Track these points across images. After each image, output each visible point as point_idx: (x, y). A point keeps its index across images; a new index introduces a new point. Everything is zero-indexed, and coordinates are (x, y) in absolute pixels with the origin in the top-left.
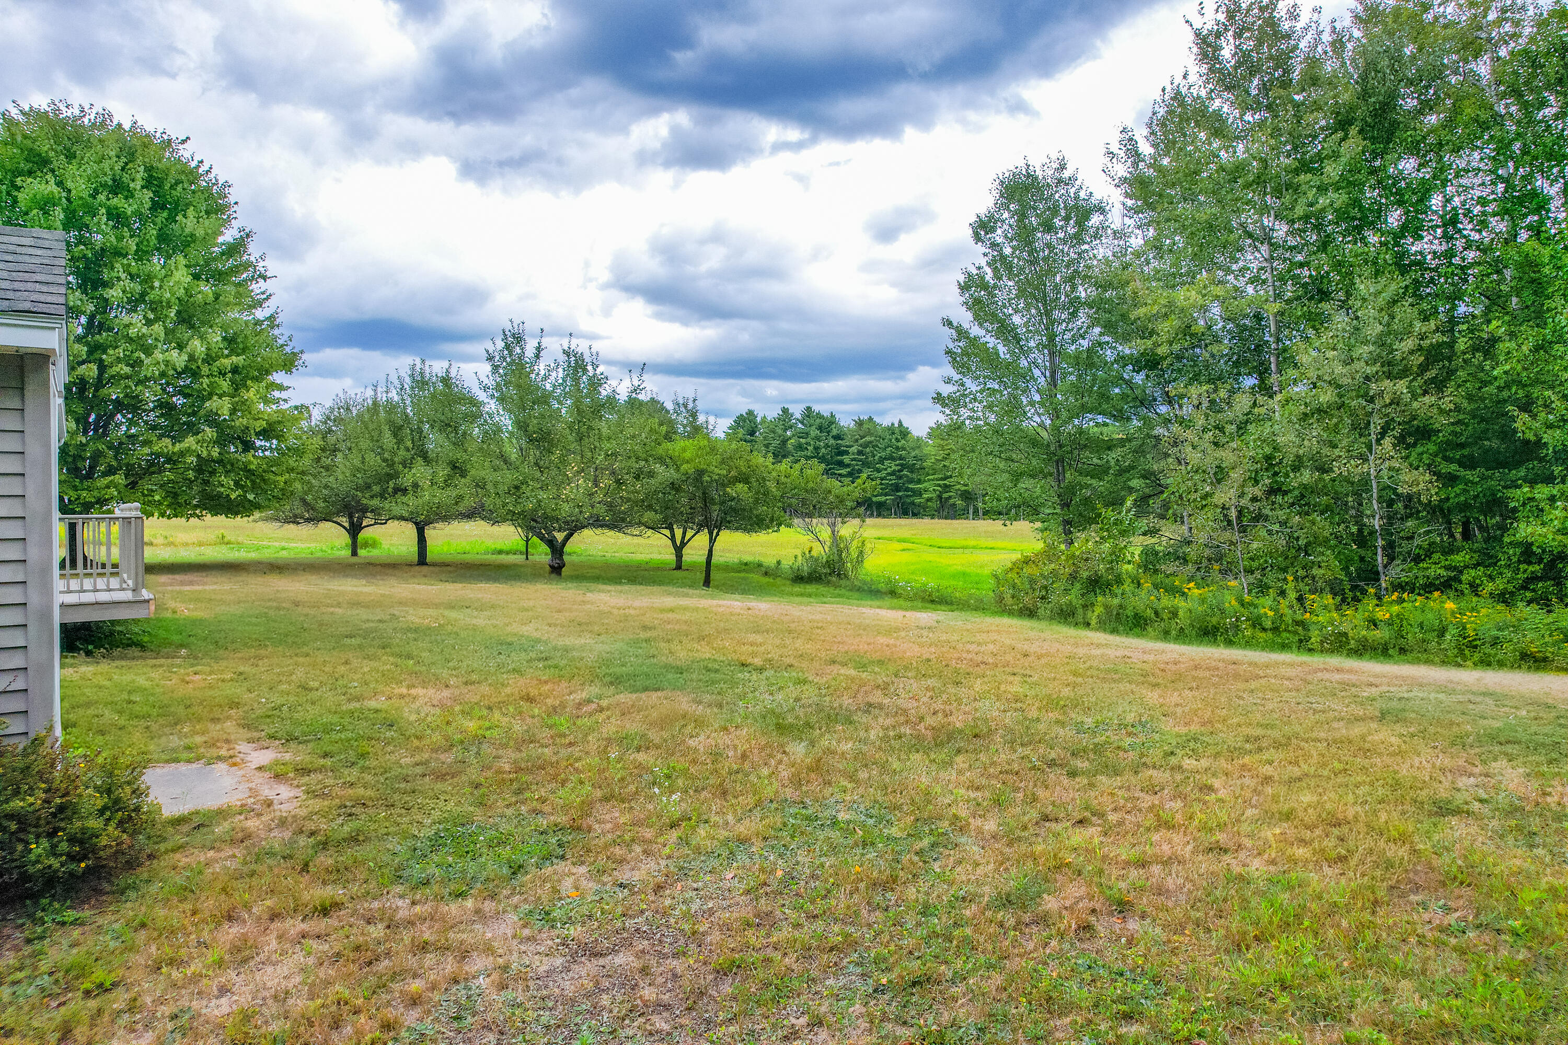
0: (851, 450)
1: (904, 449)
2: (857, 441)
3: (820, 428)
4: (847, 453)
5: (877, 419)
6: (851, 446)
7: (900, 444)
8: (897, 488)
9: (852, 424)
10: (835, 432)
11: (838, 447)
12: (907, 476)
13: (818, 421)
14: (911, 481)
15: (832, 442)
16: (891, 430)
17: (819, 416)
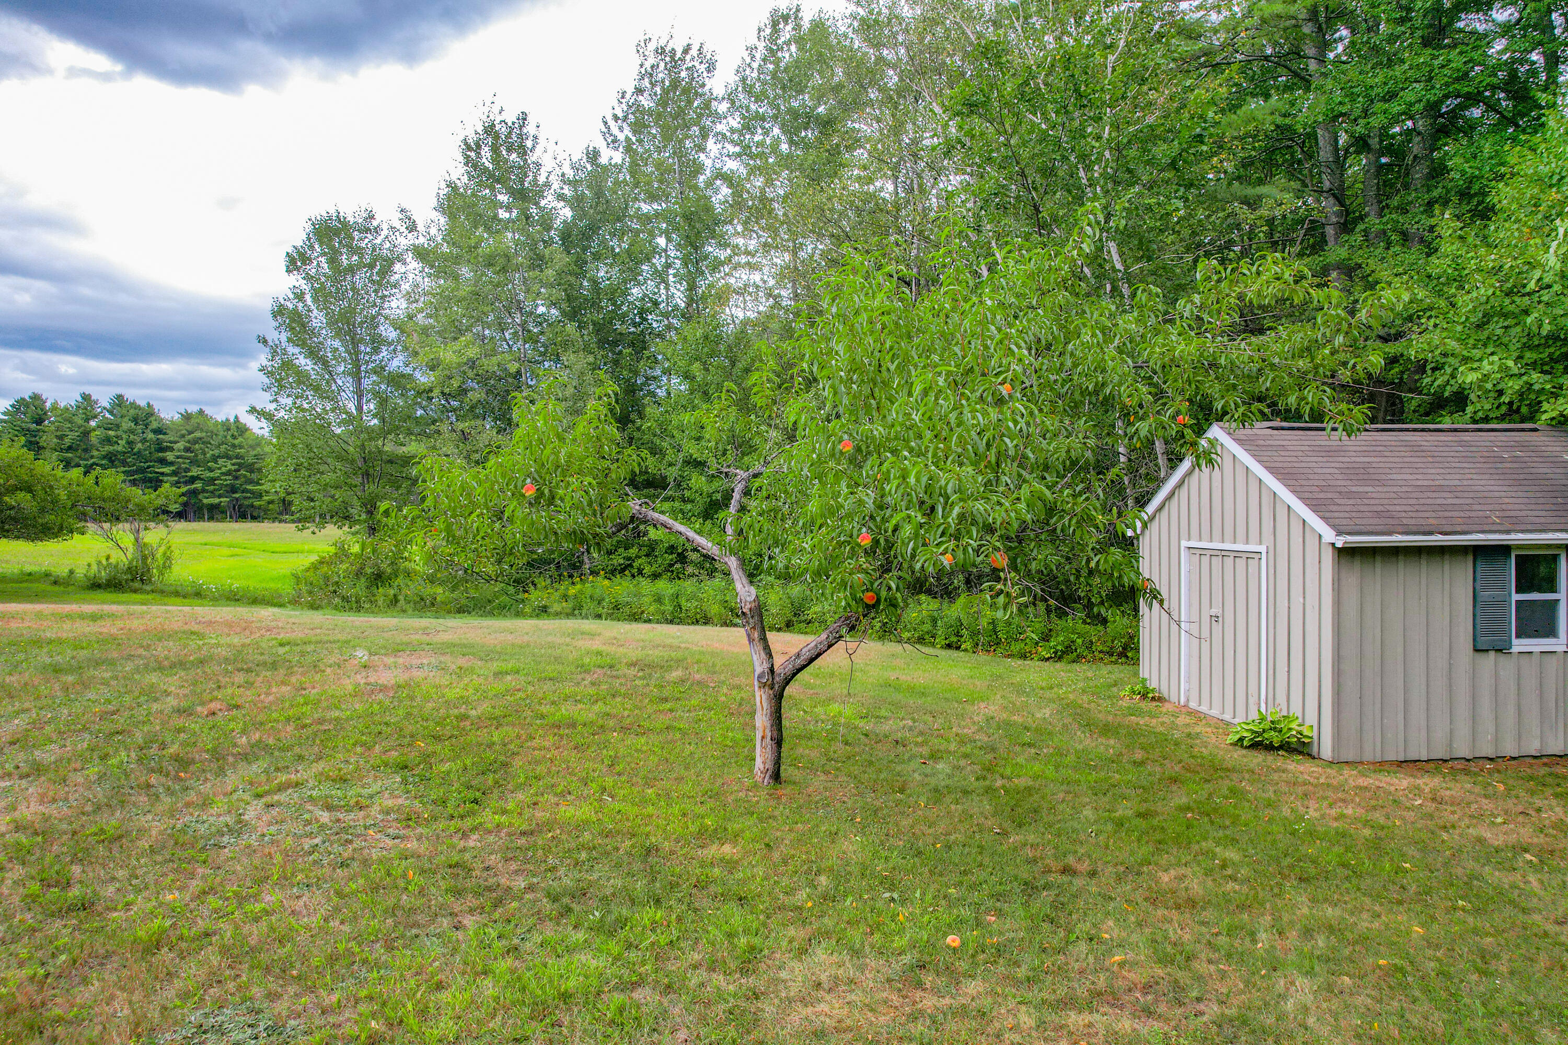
0: (175, 446)
1: (241, 447)
2: (183, 436)
3: (135, 420)
4: (172, 449)
5: (208, 411)
6: (176, 442)
7: (236, 442)
8: (233, 490)
9: (177, 416)
10: (154, 425)
11: (159, 442)
12: (245, 476)
13: (132, 412)
14: (251, 482)
15: (151, 436)
16: (226, 426)
17: (133, 405)
